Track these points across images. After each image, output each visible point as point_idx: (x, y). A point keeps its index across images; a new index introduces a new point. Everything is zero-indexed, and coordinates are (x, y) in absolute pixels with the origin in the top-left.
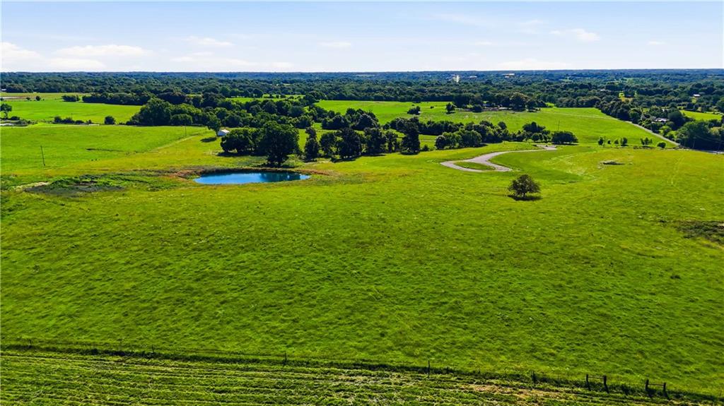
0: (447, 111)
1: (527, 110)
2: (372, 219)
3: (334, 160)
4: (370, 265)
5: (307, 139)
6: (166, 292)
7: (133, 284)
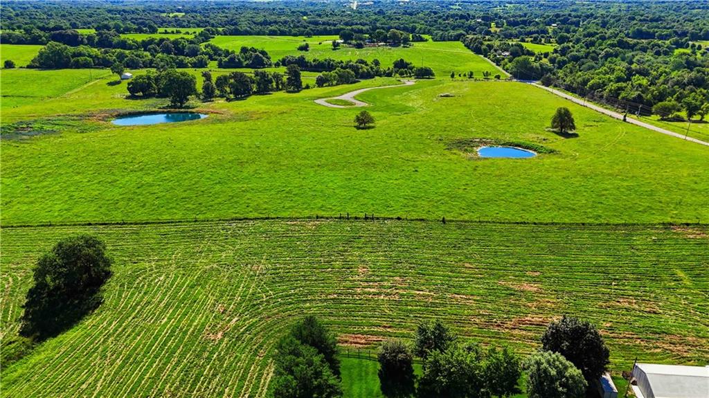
0: (333, 47)
1: (402, 45)
2: (250, 147)
3: (229, 100)
4: (245, 174)
5: (204, 81)
6: (121, 195)
7: (98, 192)
